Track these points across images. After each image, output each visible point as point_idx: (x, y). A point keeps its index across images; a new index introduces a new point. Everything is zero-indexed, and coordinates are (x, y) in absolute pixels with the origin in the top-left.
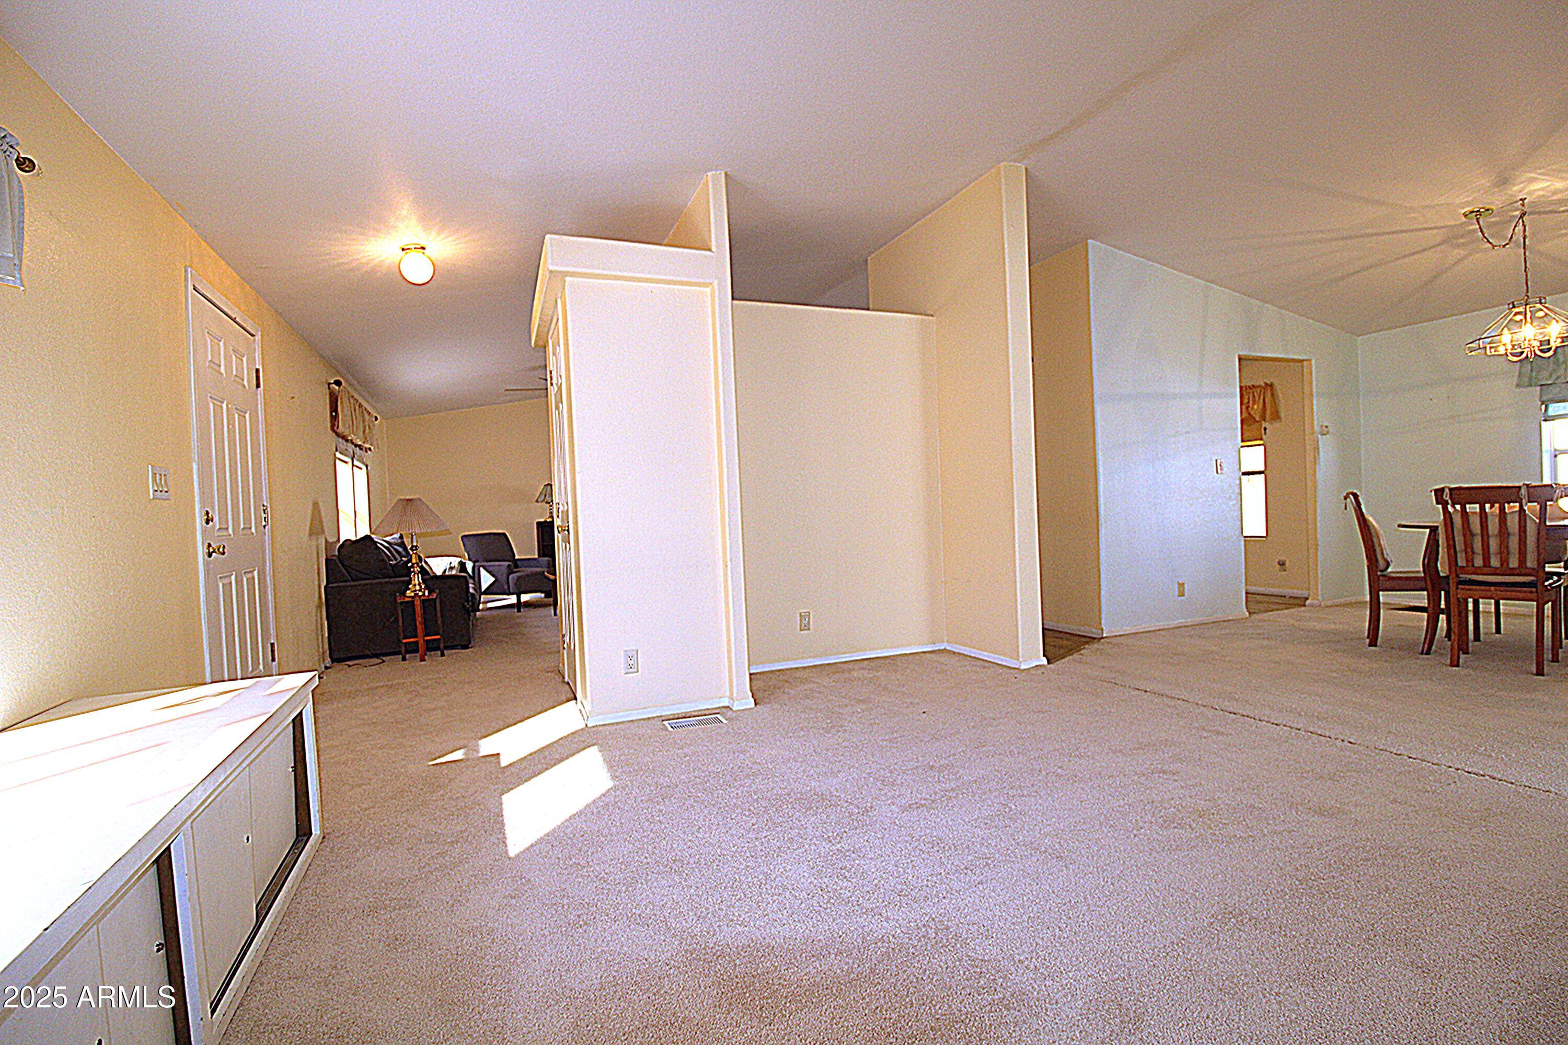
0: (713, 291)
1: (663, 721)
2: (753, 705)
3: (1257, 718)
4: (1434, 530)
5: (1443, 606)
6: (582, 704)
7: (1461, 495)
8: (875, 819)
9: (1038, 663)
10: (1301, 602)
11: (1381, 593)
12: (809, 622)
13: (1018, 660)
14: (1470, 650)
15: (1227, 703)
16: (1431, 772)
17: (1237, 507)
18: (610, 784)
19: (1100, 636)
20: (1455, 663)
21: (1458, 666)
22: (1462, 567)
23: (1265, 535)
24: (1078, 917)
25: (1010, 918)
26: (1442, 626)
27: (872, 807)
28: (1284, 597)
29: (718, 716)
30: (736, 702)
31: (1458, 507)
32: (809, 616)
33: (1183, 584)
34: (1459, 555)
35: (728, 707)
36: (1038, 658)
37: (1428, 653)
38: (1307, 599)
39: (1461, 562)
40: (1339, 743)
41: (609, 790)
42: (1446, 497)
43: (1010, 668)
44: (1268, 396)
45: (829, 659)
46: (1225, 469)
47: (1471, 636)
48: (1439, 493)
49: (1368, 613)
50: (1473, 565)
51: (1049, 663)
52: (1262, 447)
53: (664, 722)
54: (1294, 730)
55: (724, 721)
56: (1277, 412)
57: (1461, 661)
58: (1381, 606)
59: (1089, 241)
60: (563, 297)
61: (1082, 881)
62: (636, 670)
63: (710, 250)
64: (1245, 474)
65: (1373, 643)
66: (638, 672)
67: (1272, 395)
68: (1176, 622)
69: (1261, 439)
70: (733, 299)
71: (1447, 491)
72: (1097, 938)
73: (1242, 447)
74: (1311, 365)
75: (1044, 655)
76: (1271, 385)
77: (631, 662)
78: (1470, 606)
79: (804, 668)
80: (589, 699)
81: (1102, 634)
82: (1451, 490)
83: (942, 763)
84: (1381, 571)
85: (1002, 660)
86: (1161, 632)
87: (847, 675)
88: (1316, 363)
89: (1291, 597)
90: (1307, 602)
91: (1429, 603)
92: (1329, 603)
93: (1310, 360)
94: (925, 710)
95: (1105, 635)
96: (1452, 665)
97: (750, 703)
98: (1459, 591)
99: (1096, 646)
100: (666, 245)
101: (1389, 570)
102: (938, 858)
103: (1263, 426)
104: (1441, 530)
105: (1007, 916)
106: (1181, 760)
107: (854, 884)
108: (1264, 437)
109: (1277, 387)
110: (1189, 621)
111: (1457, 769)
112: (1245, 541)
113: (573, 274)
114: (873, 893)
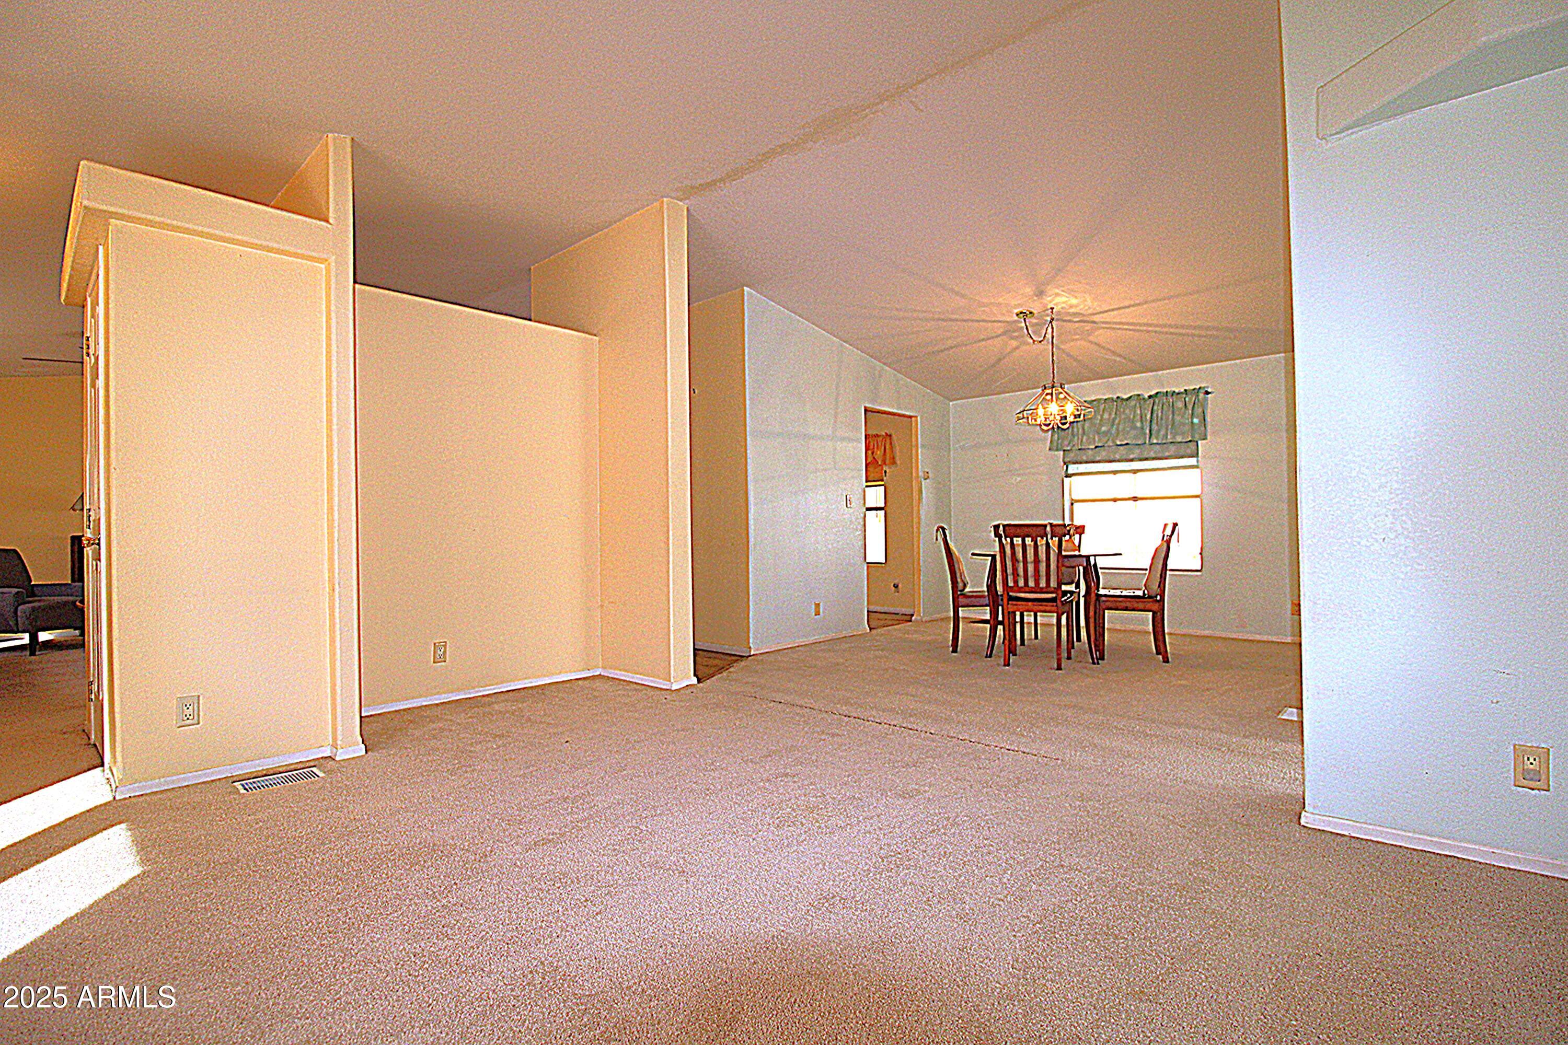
0: (328, 271)
1: (234, 782)
2: (364, 752)
3: (865, 718)
4: (994, 557)
5: (1000, 618)
6: (111, 770)
7: (1011, 531)
8: (493, 863)
9: (688, 684)
10: (909, 618)
11: (960, 609)
12: (445, 652)
13: (670, 681)
14: (1018, 652)
15: (844, 708)
16: (984, 752)
17: (862, 537)
18: (138, 870)
19: (748, 654)
20: (1007, 664)
21: (1008, 665)
22: (1011, 587)
23: (884, 561)
24: (691, 929)
25: (624, 944)
26: (1000, 635)
27: (491, 852)
28: (898, 614)
29: (314, 769)
30: (340, 751)
31: (1008, 539)
32: (445, 646)
33: (819, 604)
34: (1009, 577)
35: (330, 757)
36: (689, 678)
37: (990, 656)
38: (912, 615)
39: (1011, 584)
40: (923, 735)
41: (135, 878)
42: (1001, 532)
43: (661, 689)
44: (888, 441)
45: (470, 693)
46: (853, 504)
47: (1018, 642)
48: (996, 527)
49: (952, 626)
50: (1018, 586)
51: (699, 681)
52: (883, 487)
53: (235, 784)
54: (892, 727)
55: (321, 774)
56: (894, 458)
57: (1011, 661)
58: (961, 620)
59: (745, 288)
60: (106, 245)
61: (699, 892)
62: (195, 721)
63: (327, 221)
64: (869, 509)
65: (955, 650)
66: (198, 723)
67: (891, 443)
68: (812, 639)
69: (882, 480)
70: (355, 282)
71: (1001, 528)
72: (706, 947)
73: (867, 486)
74: (917, 421)
75: (695, 675)
76: (890, 436)
77: (187, 712)
78: (1018, 619)
79: (437, 705)
80: (120, 764)
81: (750, 651)
82: (1004, 526)
83: (578, 792)
84: (961, 591)
85: (652, 681)
86: (800, 648)
87: (487, 709)
88: (921, 419)
89: (902, 614)
90: (913, 618)
91: (991, 617)
92: (929, 619)
93: (916, 417)
94: (568, 739)
95: (752, 653)
96: (1005, 665)
97: (361, 749)
98: (1009, 606)
99: (743, 663)
100: (272, 207)
101: (967, 589)
102: (558, 894)
103: (884, 469)
104: (998, 558)
105: (622, 943)
106: (802, 763)
107: (456, 942)
108: (885, 478)
109: (894, 438)
110: (822, 637)
111: (1001, 748)
112: (868, 567)
113: (121, 217)
114: (478, 948)
